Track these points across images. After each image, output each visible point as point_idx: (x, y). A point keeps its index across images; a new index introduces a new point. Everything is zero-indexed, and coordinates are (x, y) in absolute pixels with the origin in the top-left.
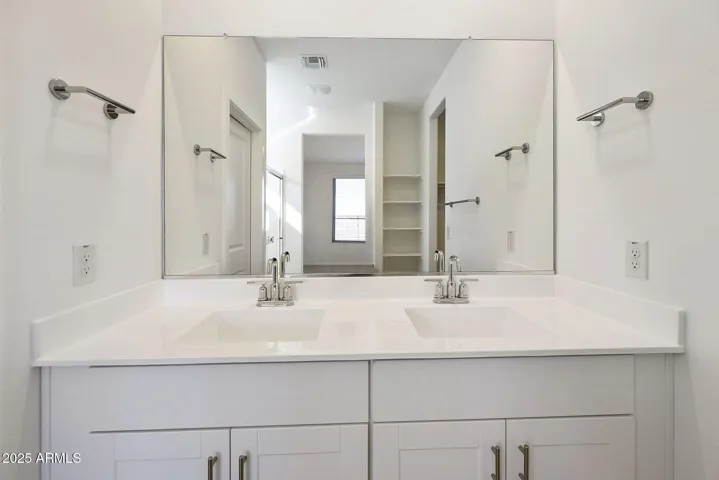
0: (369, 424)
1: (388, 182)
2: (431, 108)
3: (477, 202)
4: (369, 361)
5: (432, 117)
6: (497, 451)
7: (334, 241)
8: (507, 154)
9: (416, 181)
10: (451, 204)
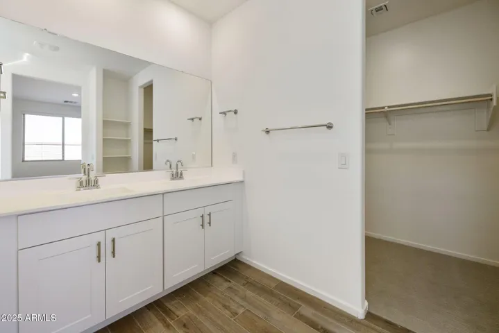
0: (163, 217)
1: (107, 124)
3: (176, 139)
5: (141, 87)
6: (202, 217)
7: (23, 161)
8: (192, 119)
9: (127, 125)
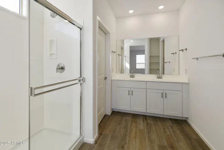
0: (146, 89)
1: (151, 57)
2: (161, 40)
3: (169, 62)
4: (146, 82)
5: (162, 41)
6: (162, 93)
7: (136, 69)
8: (173, 54)
9: (159, 56)
10: (165, 62)
